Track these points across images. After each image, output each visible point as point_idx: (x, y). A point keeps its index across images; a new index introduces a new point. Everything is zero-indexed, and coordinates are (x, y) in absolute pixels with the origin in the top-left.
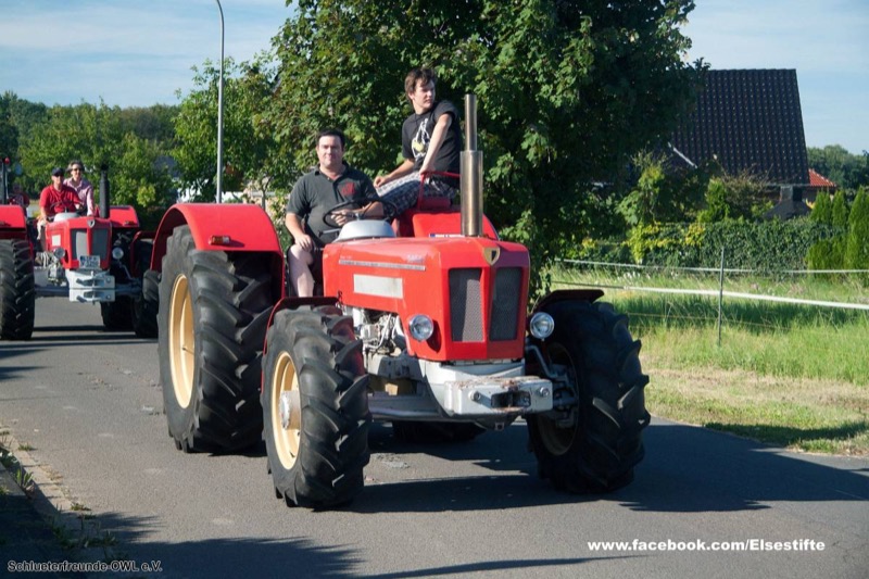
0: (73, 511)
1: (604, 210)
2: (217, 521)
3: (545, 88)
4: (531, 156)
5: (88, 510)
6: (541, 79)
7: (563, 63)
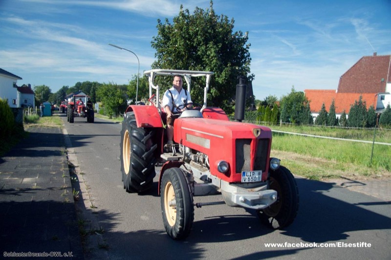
0: (91, 208)
1: (229, 107)
2: (143, 217)
3: (217, 78)
4: (213, 94)
5: (96, 208)
6: (216, 76)
7: (222, 73)
